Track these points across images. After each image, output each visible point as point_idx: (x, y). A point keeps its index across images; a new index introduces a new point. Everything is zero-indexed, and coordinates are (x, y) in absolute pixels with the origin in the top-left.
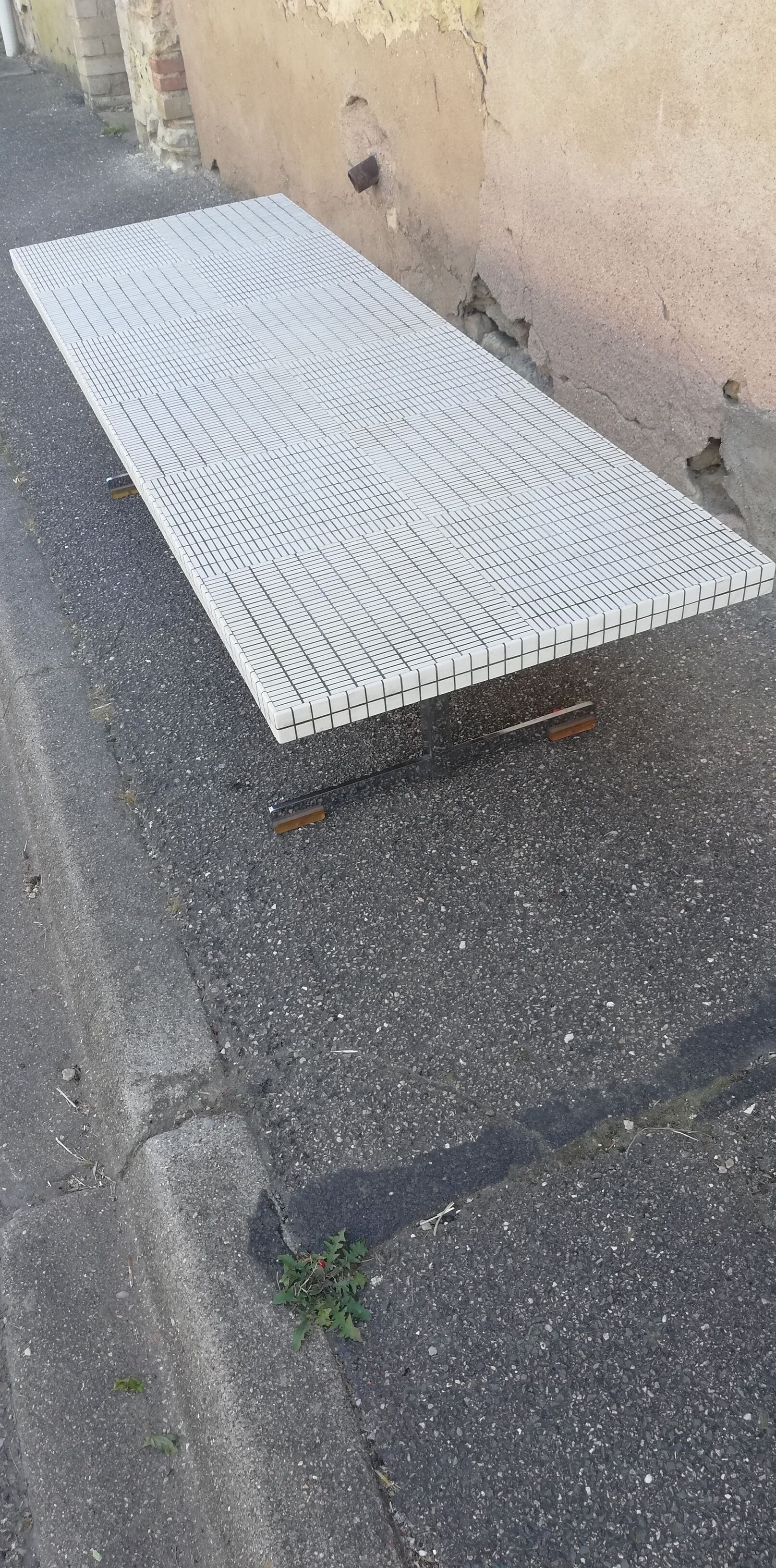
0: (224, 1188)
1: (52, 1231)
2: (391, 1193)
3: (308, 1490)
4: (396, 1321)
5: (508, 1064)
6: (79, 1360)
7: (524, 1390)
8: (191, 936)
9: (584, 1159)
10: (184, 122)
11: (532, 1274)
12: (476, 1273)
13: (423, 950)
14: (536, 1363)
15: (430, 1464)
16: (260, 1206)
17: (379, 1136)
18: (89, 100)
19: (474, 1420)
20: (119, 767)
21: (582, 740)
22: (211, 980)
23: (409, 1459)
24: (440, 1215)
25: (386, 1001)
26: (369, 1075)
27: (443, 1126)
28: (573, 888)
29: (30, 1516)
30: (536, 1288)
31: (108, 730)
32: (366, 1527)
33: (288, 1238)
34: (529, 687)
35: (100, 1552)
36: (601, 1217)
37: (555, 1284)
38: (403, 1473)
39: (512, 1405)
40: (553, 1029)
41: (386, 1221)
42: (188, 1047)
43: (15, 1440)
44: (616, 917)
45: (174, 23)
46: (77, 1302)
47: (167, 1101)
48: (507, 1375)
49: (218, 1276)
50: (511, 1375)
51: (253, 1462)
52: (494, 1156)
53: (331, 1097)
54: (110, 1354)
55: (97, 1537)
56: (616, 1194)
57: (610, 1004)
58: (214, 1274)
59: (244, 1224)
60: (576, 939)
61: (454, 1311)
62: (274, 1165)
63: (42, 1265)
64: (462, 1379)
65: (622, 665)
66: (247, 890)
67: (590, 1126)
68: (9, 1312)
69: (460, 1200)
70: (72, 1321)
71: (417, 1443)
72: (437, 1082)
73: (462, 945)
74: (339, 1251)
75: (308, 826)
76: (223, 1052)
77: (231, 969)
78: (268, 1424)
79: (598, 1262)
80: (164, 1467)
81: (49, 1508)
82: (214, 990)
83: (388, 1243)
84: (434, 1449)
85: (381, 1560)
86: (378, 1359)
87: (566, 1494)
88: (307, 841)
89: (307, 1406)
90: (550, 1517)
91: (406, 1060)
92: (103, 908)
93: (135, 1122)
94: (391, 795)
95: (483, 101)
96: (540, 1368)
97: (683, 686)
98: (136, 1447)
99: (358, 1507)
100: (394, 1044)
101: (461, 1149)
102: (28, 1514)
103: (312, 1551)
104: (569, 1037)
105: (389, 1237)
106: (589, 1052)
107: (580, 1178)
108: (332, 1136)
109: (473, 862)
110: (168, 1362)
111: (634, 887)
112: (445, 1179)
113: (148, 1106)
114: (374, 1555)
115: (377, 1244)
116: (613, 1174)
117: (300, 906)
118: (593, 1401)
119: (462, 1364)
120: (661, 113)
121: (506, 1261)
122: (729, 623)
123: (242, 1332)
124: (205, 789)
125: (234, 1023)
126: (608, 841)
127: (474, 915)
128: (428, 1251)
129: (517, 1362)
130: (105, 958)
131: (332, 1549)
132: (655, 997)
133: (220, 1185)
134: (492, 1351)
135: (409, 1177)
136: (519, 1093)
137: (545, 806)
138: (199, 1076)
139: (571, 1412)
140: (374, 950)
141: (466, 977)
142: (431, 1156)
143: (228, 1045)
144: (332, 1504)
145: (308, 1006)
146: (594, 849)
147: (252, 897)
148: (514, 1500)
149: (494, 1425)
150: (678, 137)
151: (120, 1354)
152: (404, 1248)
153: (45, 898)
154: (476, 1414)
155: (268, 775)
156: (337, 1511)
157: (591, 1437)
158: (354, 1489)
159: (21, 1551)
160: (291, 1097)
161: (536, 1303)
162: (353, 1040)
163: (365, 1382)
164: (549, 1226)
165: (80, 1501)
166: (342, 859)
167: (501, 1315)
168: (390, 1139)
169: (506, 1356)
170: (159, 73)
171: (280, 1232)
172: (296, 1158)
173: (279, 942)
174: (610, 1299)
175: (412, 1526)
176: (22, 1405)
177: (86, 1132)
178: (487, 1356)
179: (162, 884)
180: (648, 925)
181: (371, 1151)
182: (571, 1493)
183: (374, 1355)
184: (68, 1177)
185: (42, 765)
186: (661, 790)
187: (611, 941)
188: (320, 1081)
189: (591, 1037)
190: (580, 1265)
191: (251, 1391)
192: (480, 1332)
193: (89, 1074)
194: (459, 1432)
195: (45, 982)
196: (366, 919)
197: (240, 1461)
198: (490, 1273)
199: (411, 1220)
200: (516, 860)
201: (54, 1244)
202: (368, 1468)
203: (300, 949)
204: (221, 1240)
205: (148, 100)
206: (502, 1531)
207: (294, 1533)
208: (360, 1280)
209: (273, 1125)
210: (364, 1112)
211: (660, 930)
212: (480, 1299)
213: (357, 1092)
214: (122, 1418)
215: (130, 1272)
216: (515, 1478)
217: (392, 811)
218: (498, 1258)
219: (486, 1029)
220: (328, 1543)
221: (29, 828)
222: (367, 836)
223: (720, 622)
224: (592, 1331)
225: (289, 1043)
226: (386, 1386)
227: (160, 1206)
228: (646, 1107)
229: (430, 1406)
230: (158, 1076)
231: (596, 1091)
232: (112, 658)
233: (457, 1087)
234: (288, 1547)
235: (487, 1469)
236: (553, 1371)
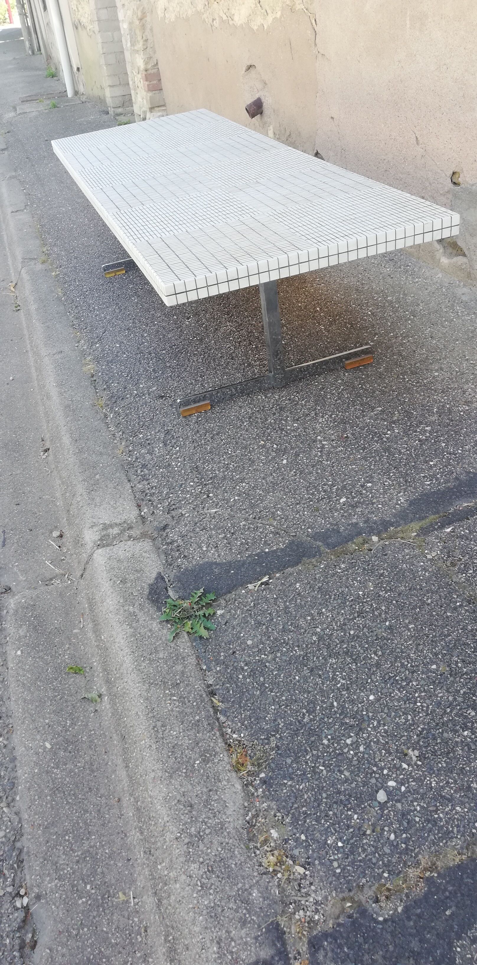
0: (137, 571)
1: (40, 601)
2: (232, 572)
3: (170, 704)
4: (230, 629)
5: (306, 513)
6: (48, 659)
7: (301, 659)
8: (129, 463)
9: (347, 554)
10: (160, 108)
11: (311, 606)
12: (279, 607)
13: (261, 464)
14: (309, 646)
15: (243, 695)
16: (156, 579)
17: (228, 547)
18: (111, 112)
19: (271, 673)
20: (97, 393)
21: (365, 368)
22: (139, 482)
23: (231, 692)
24: (260, 582)
25: (238, 487)
26: (225, 520)
27: (265, 542)
28: (353, 434)
29: (12, 727)
30: (313, 612)
31: (93, 376)
32: (202, 721)
33: (171, 593)
34: (336, 346)
35: (51, 744)
36: (355, 579)
37: (324, 610)
38: (227, 700)
39: (294, 666)
40: (334, 496)
41: (228, 584)
42: (123, 511)
43: (8, 693)
44: (377, 446)
45: (155, 52)
46: (50, 633)
47: (109, 536)
48: (292, 652)
49: (128, 609)
50: (294, 652)
51: (140, 691)
52: (294, 554)
53: (202, 530)
54: (67, 657)
55: (49, 737)
56: (364, 569)
57: (370, 485)
58: (127, 608)
59: (146, 587)
60: (351, 456)
61: (264, 624)
62: (167, 561)
63: (32, 615)
64: (265, 655)
65: (392, 334)
66: (163, 442)
67: (352, 540)
68: (11, 636)
69: (273, 575)
70: (46, 641)
71: (237, 685)
72: (264, 522)
73: (285, 462)
74: (199, 597)
75: (201, 412)
76: (143, 513)
77: (150, 477)
78: (150, 674)
79: (350, 599)
80: (92, 709)
81: (23, 723)
82: (140, 486)
83: (229, 595)
84: (246, 688)
85: (209, 737)
86: (218, 647)
87: (322, 706)
88: (200, 419)
89: (174, 667)
90: (311, 717)
91: (247, 513)
92: (81, 451)
93: (90, 545)
94: (250, 397)
95: (316, 45)
96: (311, 649)
97: (427, 341)
98: (77, 699)
99: (199, 712)
100: (240, 506)
101: (275, 551)
102: (11, 726)
103: (170, 731)
104: (343, 500)
105: (230, 592)
106: (355, 506)
107: (343, 562)
108: (201, 547)
109: (295, 425)
110: (99, 660)
111: (389, 432)
112: (264, 564)
113: (97, 537)
114: (206, 734)
115: (222, 596)
116: (363, 561)
117: (193, 448)
118: (342, 662)
119: (266, 648)
120: (408, 22)
121: (296, 601)
122: (458, 312)
123: (139, 634)
124: (143, 399)
125: (150, 501)
126: (375, 413)
127: (292, 448)
128: (251, 598)
129: (298, 646)
130: (80, 473)
131: (181, 730)
132: (397, 481)
133: (134, 569)
134: (284, 643)
135: (243, 565)
136: (311, 525)
137: (340, 398)
138: (128, 524)
139: (328, 668)
140: (233, 465)
141: (285, 475)
142: (256, 555)
143: (145, 510)
144: (183, 710)
145: (193, 491)
146: (367, 416)
147: (165, 445)
148: (291, 709)
149: (282, 675)
150: (418, 33)
151: (72, 656)
152: (238, 597)
153: (51, 458)
154: (272, 671)
155: (180, 391)
156: (186, 713)
157: (339, 679)
158: (197, 704)
159: (5, 742)
160: (179, 531)
161: (312, 619)
162: (217, 505)
163: (209, 658)
164: (323, 584)
165: (42, 720)
166: (219, 426)
167: (291, 625)
168: (234, 548)
169: (293, 644)
170: (146, 81)
171: (167, 590)
172: (179, 557)
173: (179, 464)
174: (356, 615)
175: (230, 723)
176: (13, 677)
177: (63, 560)
178: (281, 644)
179: (115, 441)
180: (395, 449)
181: (223, 554)
182: (325, 706)
183: (216, 645)
184: (51, 579)
185: (54, 392)
186: (409, 388)
187: (373, 457)
188: (196, 523)
189: (356, 499)
190: (339, 601)
191: (142, 659)
192: (278, 633)
193: (68, 534)
194: (262, 679)
195: (47, 495)
196: (230, 452)
197: (132, 691)
198: (287, 607)
199: (243, 584)
200: (320, 423)
201: (39, 607)
202: (207, 695)
203: (190, 466)
204: (132, 593)
205: (142, 101)
206: (282, 724)
207: (160, 722)
208: (211, 611)
209: (168, 544)
210: (220, 536)
211: (402, 451)
212: (279, 619)
213: (217, 527)
214: (70, 685)
215: (82, 621)
216: (293, 699)
217: (250, 404)
218: (292, 599)
219: (294, 498)
220: (179, 727)
221: (45, 427)
222: (234, 415)
223: (452, 313)
224: (344, 631)
225: (181, 508)
226: (222, 660)
227: (100, 580)
228: (386, 530)
229: (246, 668)
230: (105, 524)
231: (357, 524)
232: (97, 345)
233: (275, 523)
234: (156, 729)
235: (277, 696)
236: (319, 650)
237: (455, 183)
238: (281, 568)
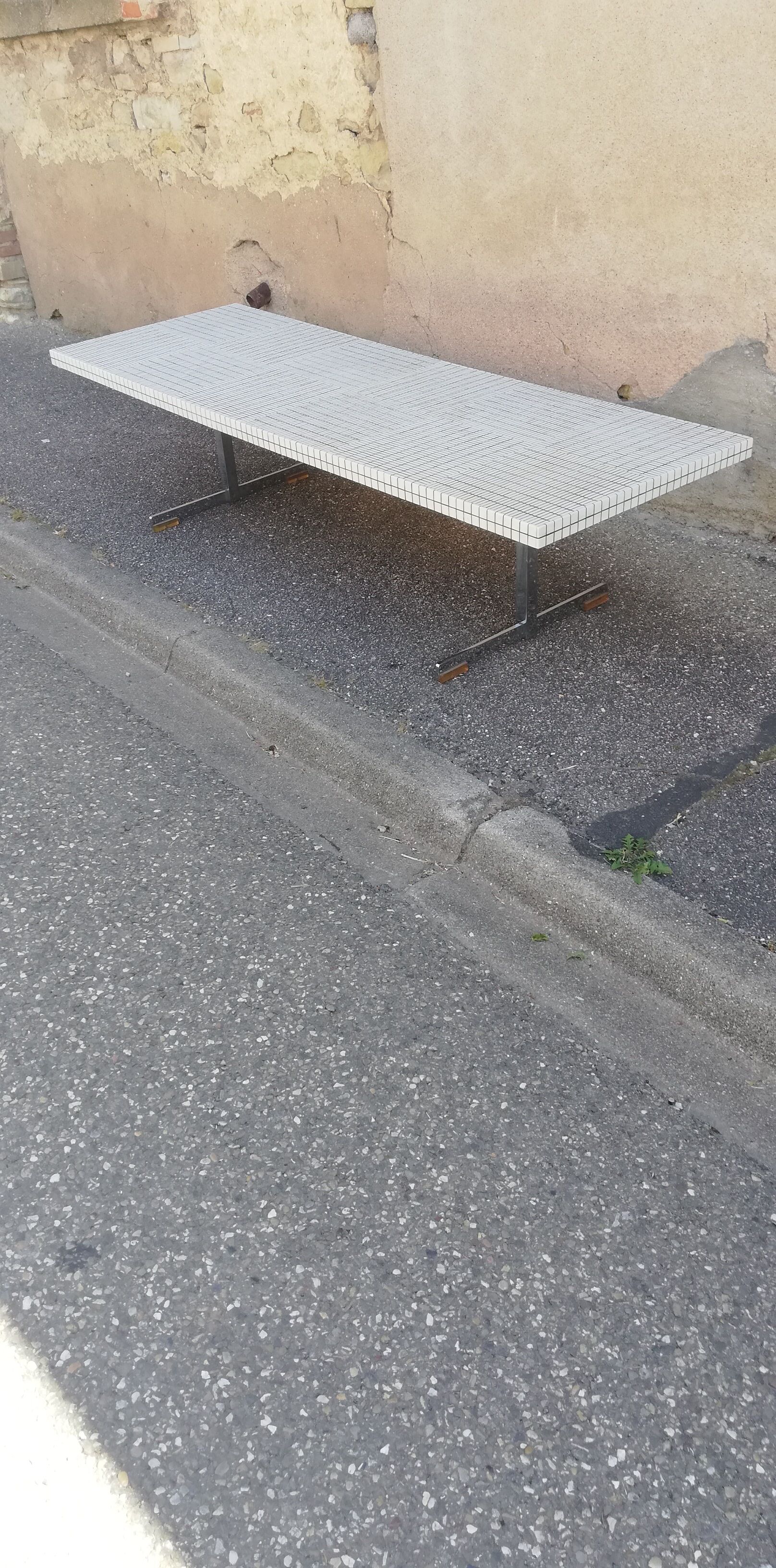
0: (545, 834)
2: (642, 816)
3: (689, 929)
4: (683, 863)
5: (670, 752)
6: (502, 934)
8: (425, 739)
9: (740, 780)
10: (16, 282)
11: (745, 828)
12: (714, 835)
13: (581, 717)
16: (570, 837)
17: (617, 796)
20: (297, 673)
22: (457, 756)
23: (730, 910)
24: (676, 820)
25: (576, 742)
26: (592, 773)
27: (652, 785)
28: (651, 674)
29: (531, 993)
30: (751, 832)
31: (273, 654)
33: (597, 846)
35: (581, 998)
37: (760, 828)
40: (684, 733)
41: (648, 827)
42: (468, 785)
44: (684, 682)
46: (479, 914)
47: (473, 811)
48: (760, 867)
49: (572, 866)
51: (652, 926)
52: (688, 790)
53: (576, 787)
54: (517, 930)
55: (574, 993)
57: (709, 717)
58: (569, 866)
60: (668, 695)
61: (713, 852)
62: (565, 821)
64: (736, 875)
66: (444, 712)
67: (734, 767)
69: (683, 811)
70: (484, 921)
71: (730, 904)
72: (634, 768)
73: (603, 710)
75: (459, 676)
76: (491, 784)
77: (465, 748)
78: (648, 911)
80: (585, 966)
81: (538, 988)
82: (462, 760)
83: (656, 837)
84: (741, 903)
85: (746, 944)
86: (685, 880)
88: (465, 683)
89: (662, 902)
91: (609, 763)
92: (353, 736)
93: (463, 823)
94: (503, 653)
95: (389, 229)
97: (648, 573)
98: (563, 960)
99: (719, 929)
100: (596, 758)
101: (669, 791)
102: (528, 993)
103: (709, 948)
105: (654, 834)
106: (712, 738)
107: (743, 788)
108: (590, 802)
109: (580, 674)
110: (554, 926)
111: (686, 667)
112: (668, 805)
113: (464, 815)
114: (742, 943)
115: (650, 837)
116: (760, 783)
117: (486, 713)
119: (732, 869)
120: (555, 220)
121: (727, 827)
123: (604, 884)
124: (372, 671)
125: (487, 771)
126: (655, 650)
127: (599, 696)
128: (680, 835)
129: (761, 861)
130: (378, 757)
131: (718, 945)
132: (732, 710)
133: (540, 833)
134: (745, 862)
135: (648, 808)
136: (686, 762)
137: (605, 641)
138: (484, 798)
140: (550, 722)
141: (616, 723)
142: (654, 797)
143: (491, 781)
144: (705, 931)
145: (529, 754)
146: (650, 655)
147: (450, 714)
150: (571, 234)
151: (524, 930)
152: (666, 836)
153: (287, 756)
154: (753, 885)
155: (410, 657)
156: (710, 933)
158: (711, 924)
160: (551, 792)
161: (756, 838)
162: (569, 762)
163: (685, 890)
164: (740, 809)
165: (553, 982)
166: (495, 687)
167: (740, 846)
168: (624, 796)
169: (754, 861)
171: (591, 845)
172: (575, 815)
173: (486, 731)
175: (749, 933)
176: (486, 955)
177: (416, 851)
179: (383, 720)
180: (706, 682)
181: (618, 803)
183: (682, 879)
184: (423, 871)
185: (244, 679)
186: (670, 622)
187: (689, 692)
188: (563, 782)
189: (708, 732)
191: (628, 902)
192: (733, 856)
193: (395, 827)
194: (749, 893)
196: (533, 711)
197: (645, 926)
198: (721, 834)
199: (662, 823)
200: (606, 668)
201: (444, 895)
202: (712, 917)
203: (502, 731)
204: (560, 853)
207: (695, 943)
208: (651, 853)
209: (550, 806)
210: (601, 788)
211: (714, 682)
212: (723, 844)
213: (590, 782)
214: (546, 951)
215: (498, 899)
217: (509, 660)
218: (721, 828)
219: (645, 741)
220: (715, 943)
221: (241, 724)
222: (502, 674)
225: (530, 771)
226: (698, 889)
227: (509, 850)
228: (758, 754)
229: (727, 889)
230: (461, 801)
231: (727, 753)
232: (239, 618)
233: (647, 767)
237: (621, 397)
238: (688, 803)
